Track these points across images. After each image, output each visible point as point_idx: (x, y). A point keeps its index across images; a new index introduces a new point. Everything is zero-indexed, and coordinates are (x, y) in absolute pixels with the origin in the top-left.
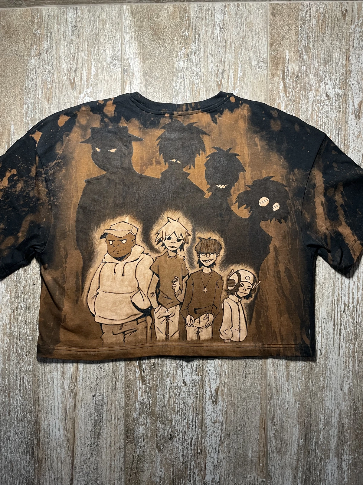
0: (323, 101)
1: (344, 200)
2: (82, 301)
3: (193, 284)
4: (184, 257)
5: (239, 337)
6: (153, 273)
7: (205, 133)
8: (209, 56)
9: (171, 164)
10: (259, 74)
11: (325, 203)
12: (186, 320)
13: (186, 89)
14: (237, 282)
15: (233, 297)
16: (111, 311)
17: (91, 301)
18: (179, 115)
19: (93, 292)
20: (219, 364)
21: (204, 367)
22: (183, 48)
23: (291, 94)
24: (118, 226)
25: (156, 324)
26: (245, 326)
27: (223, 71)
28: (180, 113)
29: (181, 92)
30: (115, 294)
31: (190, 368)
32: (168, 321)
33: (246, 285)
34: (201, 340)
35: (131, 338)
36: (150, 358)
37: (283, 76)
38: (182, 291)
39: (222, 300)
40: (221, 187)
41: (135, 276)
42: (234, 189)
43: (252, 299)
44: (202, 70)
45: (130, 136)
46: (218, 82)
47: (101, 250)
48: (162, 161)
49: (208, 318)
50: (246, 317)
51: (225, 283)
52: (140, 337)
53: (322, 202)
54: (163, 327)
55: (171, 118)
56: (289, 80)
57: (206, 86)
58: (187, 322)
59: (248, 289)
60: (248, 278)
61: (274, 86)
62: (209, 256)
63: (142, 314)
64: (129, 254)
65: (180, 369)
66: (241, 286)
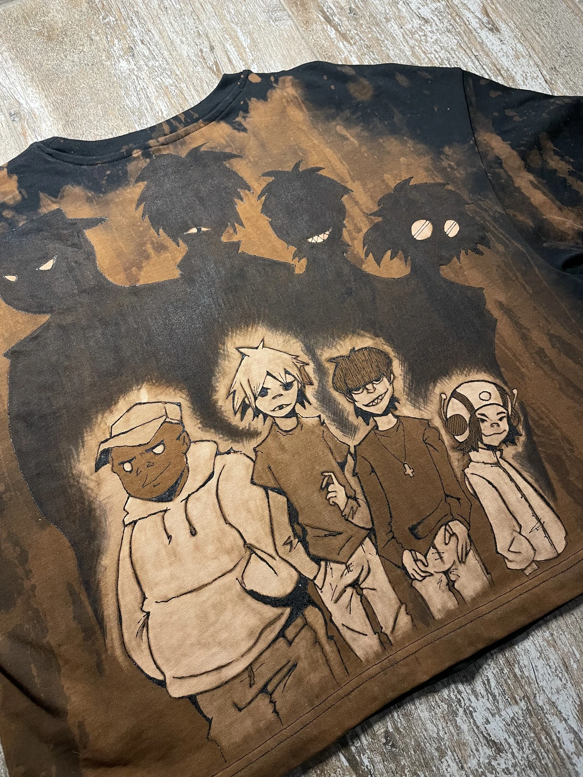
0: (420, 27)
1: (568, 162)
2: (114, 659)
3: (373, 471)
4: (319, 416)
5: (552, 544)
6: (266, 489)
7: (232, 156)
8: (173, 36)
9: (189, 239)
10: (282, 31)
11: (538, 182)
12: (404, 568)
13: (153, 100)
14: (467, 416)
15: (480, 456)
16: (204, 645)
17: (139, 646)
18: (163, 144)
19: (132, 618)
20: (548, 642)
21: (517, 670)
22: (116, 41)
23: (357, 37)
24: (128, 420)
25: (338, 618)
26: (547, 509)
27: (212, 48)
28: (161, 139)
29: (147, 109)
30: (194, 594)
31: (484, 693)
32: (362, 595)
33: (492, 413)
34: (468, 599)
35: (290, 696)
36: (370, 726)
37: (325, 18)
38: (355, 499)
39: (459, 474)
40: (319, 239)
41: (225, 520)
42: (348, 231)
43: (523, 438)
44: (170, 61)
45: (74, 223)
46: (210, 68)
47: (109, 497)
48: (169, 242)
49: (454, 534)
50: (536, 486)
51: (443, 432)
52: (314, 678)
53: (531, 182)
54: (358, 620)
55: (146, 154)
56: (340, 20)
57: (191, 81)
58: (410, 571)
59: (501, 419)
60: (485, 396)
61: (318, 37)
62: (375, 389)
63: (288, 610)
64: (183, 474)
65: (461, 710)
66: (483, 421)
